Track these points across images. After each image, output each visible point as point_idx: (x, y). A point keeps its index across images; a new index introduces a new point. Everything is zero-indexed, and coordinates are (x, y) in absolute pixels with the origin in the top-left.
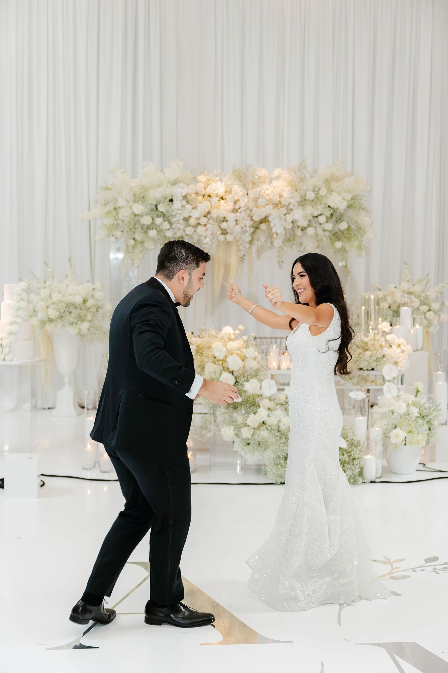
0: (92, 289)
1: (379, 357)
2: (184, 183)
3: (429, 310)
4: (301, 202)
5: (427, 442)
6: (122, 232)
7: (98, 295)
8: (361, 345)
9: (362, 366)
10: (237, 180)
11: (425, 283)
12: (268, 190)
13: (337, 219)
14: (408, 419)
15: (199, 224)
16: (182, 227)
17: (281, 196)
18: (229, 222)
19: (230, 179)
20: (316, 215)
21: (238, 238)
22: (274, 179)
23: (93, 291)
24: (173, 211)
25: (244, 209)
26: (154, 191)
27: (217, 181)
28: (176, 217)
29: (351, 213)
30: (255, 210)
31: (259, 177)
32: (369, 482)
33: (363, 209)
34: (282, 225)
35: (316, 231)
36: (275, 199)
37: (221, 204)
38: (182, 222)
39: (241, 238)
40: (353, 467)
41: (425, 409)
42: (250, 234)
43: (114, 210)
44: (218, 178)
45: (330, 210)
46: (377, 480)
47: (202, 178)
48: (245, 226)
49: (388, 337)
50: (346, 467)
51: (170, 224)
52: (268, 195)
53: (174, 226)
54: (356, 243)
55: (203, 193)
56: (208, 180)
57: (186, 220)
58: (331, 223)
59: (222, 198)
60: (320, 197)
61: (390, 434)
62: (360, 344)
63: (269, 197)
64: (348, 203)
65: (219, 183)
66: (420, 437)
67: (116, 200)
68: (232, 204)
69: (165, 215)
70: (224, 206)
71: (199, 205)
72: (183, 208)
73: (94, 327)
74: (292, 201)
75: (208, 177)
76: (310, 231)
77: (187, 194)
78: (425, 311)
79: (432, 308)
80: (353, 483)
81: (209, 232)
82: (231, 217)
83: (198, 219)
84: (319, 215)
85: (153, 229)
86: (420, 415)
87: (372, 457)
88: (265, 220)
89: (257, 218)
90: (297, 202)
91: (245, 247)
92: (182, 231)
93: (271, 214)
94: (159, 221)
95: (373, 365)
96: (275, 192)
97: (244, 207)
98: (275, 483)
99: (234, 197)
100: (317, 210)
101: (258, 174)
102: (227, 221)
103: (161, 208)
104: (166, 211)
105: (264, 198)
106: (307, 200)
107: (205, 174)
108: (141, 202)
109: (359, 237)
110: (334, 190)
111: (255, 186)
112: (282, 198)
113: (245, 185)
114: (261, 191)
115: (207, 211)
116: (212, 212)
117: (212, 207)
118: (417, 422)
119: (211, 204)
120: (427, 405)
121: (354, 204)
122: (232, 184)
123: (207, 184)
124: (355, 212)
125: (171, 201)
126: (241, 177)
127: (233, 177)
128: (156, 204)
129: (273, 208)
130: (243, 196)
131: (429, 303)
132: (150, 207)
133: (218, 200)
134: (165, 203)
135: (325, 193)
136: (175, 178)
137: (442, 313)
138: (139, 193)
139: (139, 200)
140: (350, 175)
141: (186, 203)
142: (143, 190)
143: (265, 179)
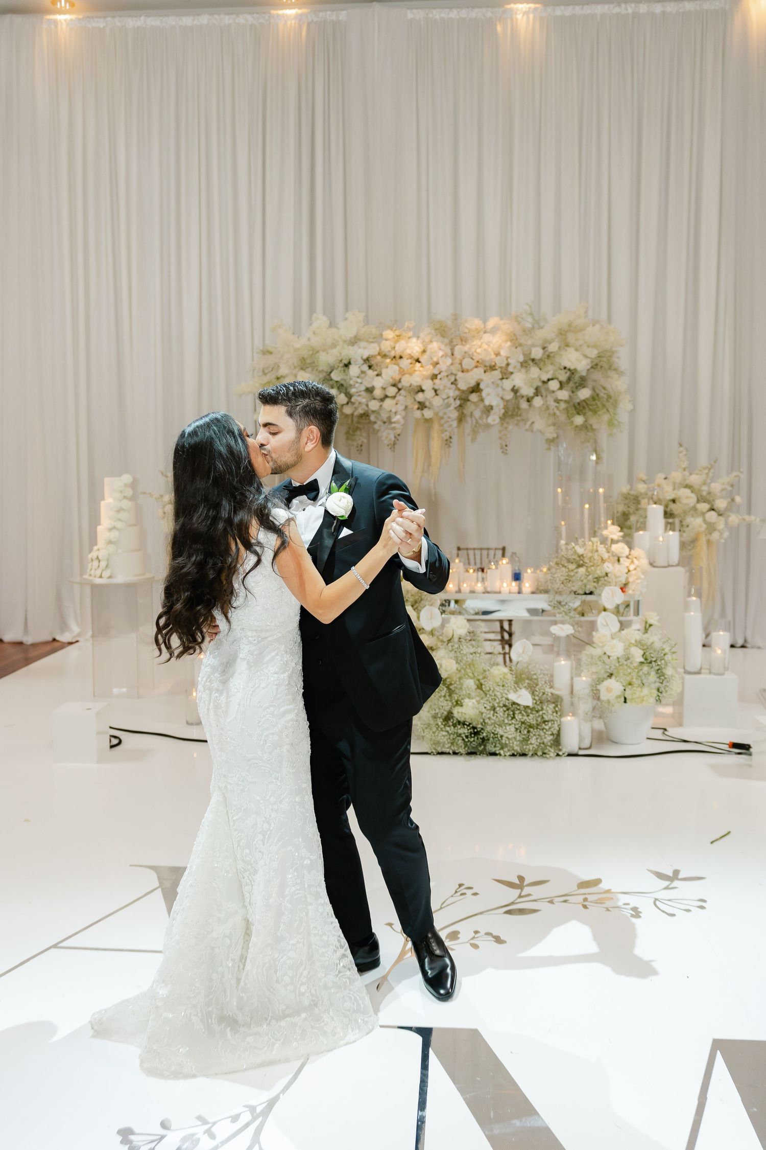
1: (600, 575)
2: (368, 342)
3: (712, 509)
4: (525, 362)
5: (657, 698)
8: (574, 559)
9: (574, 589)
10: (439, 336)
11: (706, 471)
12: (480, 347)
13: (577, 384)
14: (626, 665)
15: (386, 396)
16: (364, 400)
17: (497, 354)
18: (425, 393)
19: (430, 333)
20: (545, 379)
21: (441, 414)
22: (488, 333)
24: (351, 379)
25: (446, 374)
26: (327, 353)
27: (409, 338)
28: (354, 388)
29: (597, 375)
30: (460, 375)
31: (470, 330)
32: (566, 754)
33: (615, 370)
34: (498, 395)
35: (547, 401)
36: (487, 359)
37: (417, 368)
38: (363, 393)
39: (445, 414)
40: (542, 734)
41: (655, 651)
42: (456, 408)
43: (276, 380)
44: (411, 334)
45: (566, 373)
46: (581, 752)
47: (389, 334)
48: (448, 398)
49: (614, 547)
50: (532, 733)
51: (349, 396)
52: (478, 353)
53: (353, 400)
54: (606, 418)
55: (393, 354)
56: (397, 336)
57: (370, 390)
58: (567, 390)
59: (418, 361)
60: (552, 355)
61: (598, 687)
62: (573, 557)
63: (480, 357)
64: (592, 362)
65: (414, 340)
66: (645, 691)
67: (276, 367)
68: (431, 367)
69: (342, 385)
70: (420, 371)
71: (384, 371)
72: (363, 375)
74: (510, 361)
75: (397, 333)
76: (538, 402)
77: (369, 355)
78: (705, 511)
79: (715, 507)
80: (541, 756)
81: (400, 407)
82: (427, 385)
83: (384, 389)
84: (549, 380)
86: (646, 659)
87: (573, 718)
88: (476, 389)
89: (463, 386)
90: (518, 362)
91: (451, 426)
92: (364, 407)
93: (482, 380)
95: (590, 588)
96: (490, 350)
97: (446, 371)
98: (429, 752)
99: (432, 358)
100: (547, 372)
101: (468, 326)
102: (422, 391)
103: (335, 376)
104: (342, 380)
105: (474, 358)
106: (533, 360)
107: (394, 329)
108: (310, 369)
109: (610, 410)
110: (570, 345)
111: (464, 343)
112: (499, 358)
113: (451, 342)
114: (470, 349)
115: (397, 378)
116: (402, 380)
117: (402, 372)
118: (641, 670)
119: (400, 368)
120: (658, 645)
121: (600, 364)
122: (431, 341)
123: (396, 342)
124: (602, 374)
125: (347, 365)
126: (444, 330)
127: (433, 331)
128: (329, 371)
129: (485, 372)
130: (446, 357)
131: (711, 499)
132: (322, 376)
133: (411, 363)
134: (339, 369)
135: (556, 348)
136: (352, 336)
137: (730, 514)
138: (305, 356)
139: (308, 366)
140: (595, 322)
141: (367, 368)
142: (311, 353)
143: (478, 332)
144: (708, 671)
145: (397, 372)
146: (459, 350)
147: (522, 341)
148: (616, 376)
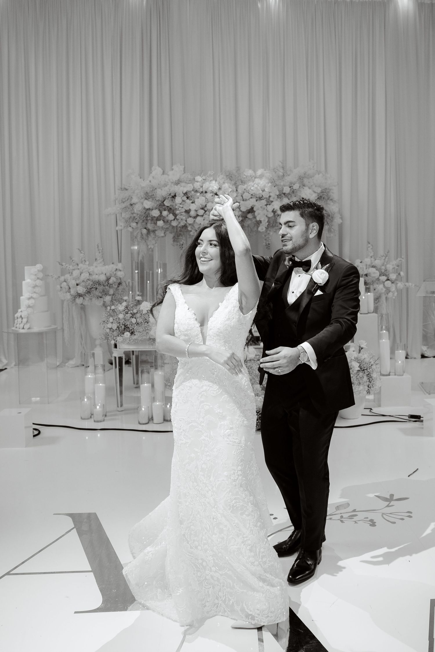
0: (115, 270)
2: (186, 183)
3: (388, 280)
4: (280, 195)
5: (368, 391)
6: (136, 223)
7: (120, 274)
10: (228, 179)
11: (384, 258)
12: (253, 186)
15: (198, 215)
16: (184, 218)
19: (223, 178)
22: (258, 178)
23: (116, 271)
24: (176, 205)
26: (162, 190)
27: (211, 181)
28: (178, 210)
31: (247, 176)
33: (331, 200)
34: (264, 214)
36: (258, 193)
38: (183, 213)
41: (366, 363)
43: (130, 206)
44: (212, 178)
47: (199, 178)
51: (175, 215)
52: (252, 190)
53: (177, 217)
55: (201, 190)
56: (204, 180)
57: (188, 212)
59: (216, 194)
60: (295, 191)
63: (253, 192)
64: (318, 195)
65: (214, 182)
66: (361, 387)
67: (131, 198)
69: (171, 209)
71: (196, 200)
72: (184, 203)
73: (115, 300)
74: (271, 194)
75: (204, 178)
77: (187, 191)
78: (384, 281)
79: (390, 278)
83: (196, 211)
85: (160, 220)
86: (361, 368)
88: (251, 210)
89: (244, 209)
90: (276, 195)
92: (184, 221)
93: (255, 206)
94: (165, 213)
96: (259, 188)
101: (245, 174)
103: (167, 203)
104: (171, 205)
105: (249, 193)
106: (284, 194)
107: (202, 175)
108: (151, 199)
109: (329, 223)
110: (306, 185)
111: (243, 184)
112: (264, 192)
113: (235, 183)
114: (247, 187)
115: (204, 205)
116: (207, 206)
117: (207, 201)
118: (358, 375)
119: (206, 198)
120: (367, 360)
121: (323, 196)
122: (224, 183)
123: (203, 183)
124: (324, 202)
125: (174, 197)
126: (231, 176)
127: (225, 177)
128: (163, 200)
129: (256, 201)
130: (233, 192)
131: (387, 274)
132: (158, 203)
133: (212, 196)
134: (169, 199)
135: (298, 187)
136: (177, 179)
137: (398, 282)
138: (148, 192)
139: (149, 197)
140: (319, 173)
141: (186, 198)
142: (151, 189)
143: (252, 178)
144: (394, 374)
145: (205, 201)
146: (241, 188)
147: (277, 183)
148: (332, 203)
